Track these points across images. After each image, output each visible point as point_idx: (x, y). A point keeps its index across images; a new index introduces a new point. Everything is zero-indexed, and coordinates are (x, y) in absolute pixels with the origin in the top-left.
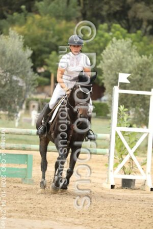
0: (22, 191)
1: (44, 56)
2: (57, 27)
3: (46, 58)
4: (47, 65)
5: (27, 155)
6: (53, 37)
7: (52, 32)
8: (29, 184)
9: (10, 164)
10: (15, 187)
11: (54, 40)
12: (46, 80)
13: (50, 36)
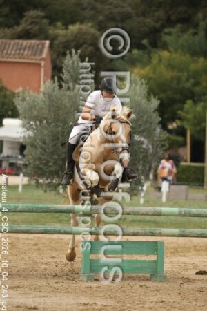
0: (151, 291)
1: (176, 106)
2: (193, 67)
3: (178, 109)
4: (180, 119)
5: (156, 242)
6: (188, 80)
7: (185, 74)
8: (161, 281)
9: (134, 256)
10: (141, 286)
11: (188, 85)
12: (180, 139)
13: (184, 79)
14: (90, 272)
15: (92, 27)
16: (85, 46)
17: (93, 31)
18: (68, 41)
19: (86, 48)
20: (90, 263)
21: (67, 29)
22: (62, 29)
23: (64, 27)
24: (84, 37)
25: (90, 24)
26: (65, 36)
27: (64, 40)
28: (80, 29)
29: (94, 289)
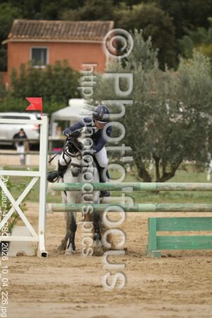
14: (157, 249)
15: (156, 6)
16: (150, 26)
17: (157, 10)
18: (132, 21)
19: (151, 28)
20: (157, 240)
21: (131, 9)
22: (126, 9)
23: (129, 7)
24: (149, 16)
25: (154, 4)
26: (129, 16)
27: (128, 20)
28: (145, 9)
29: (161, 266)
